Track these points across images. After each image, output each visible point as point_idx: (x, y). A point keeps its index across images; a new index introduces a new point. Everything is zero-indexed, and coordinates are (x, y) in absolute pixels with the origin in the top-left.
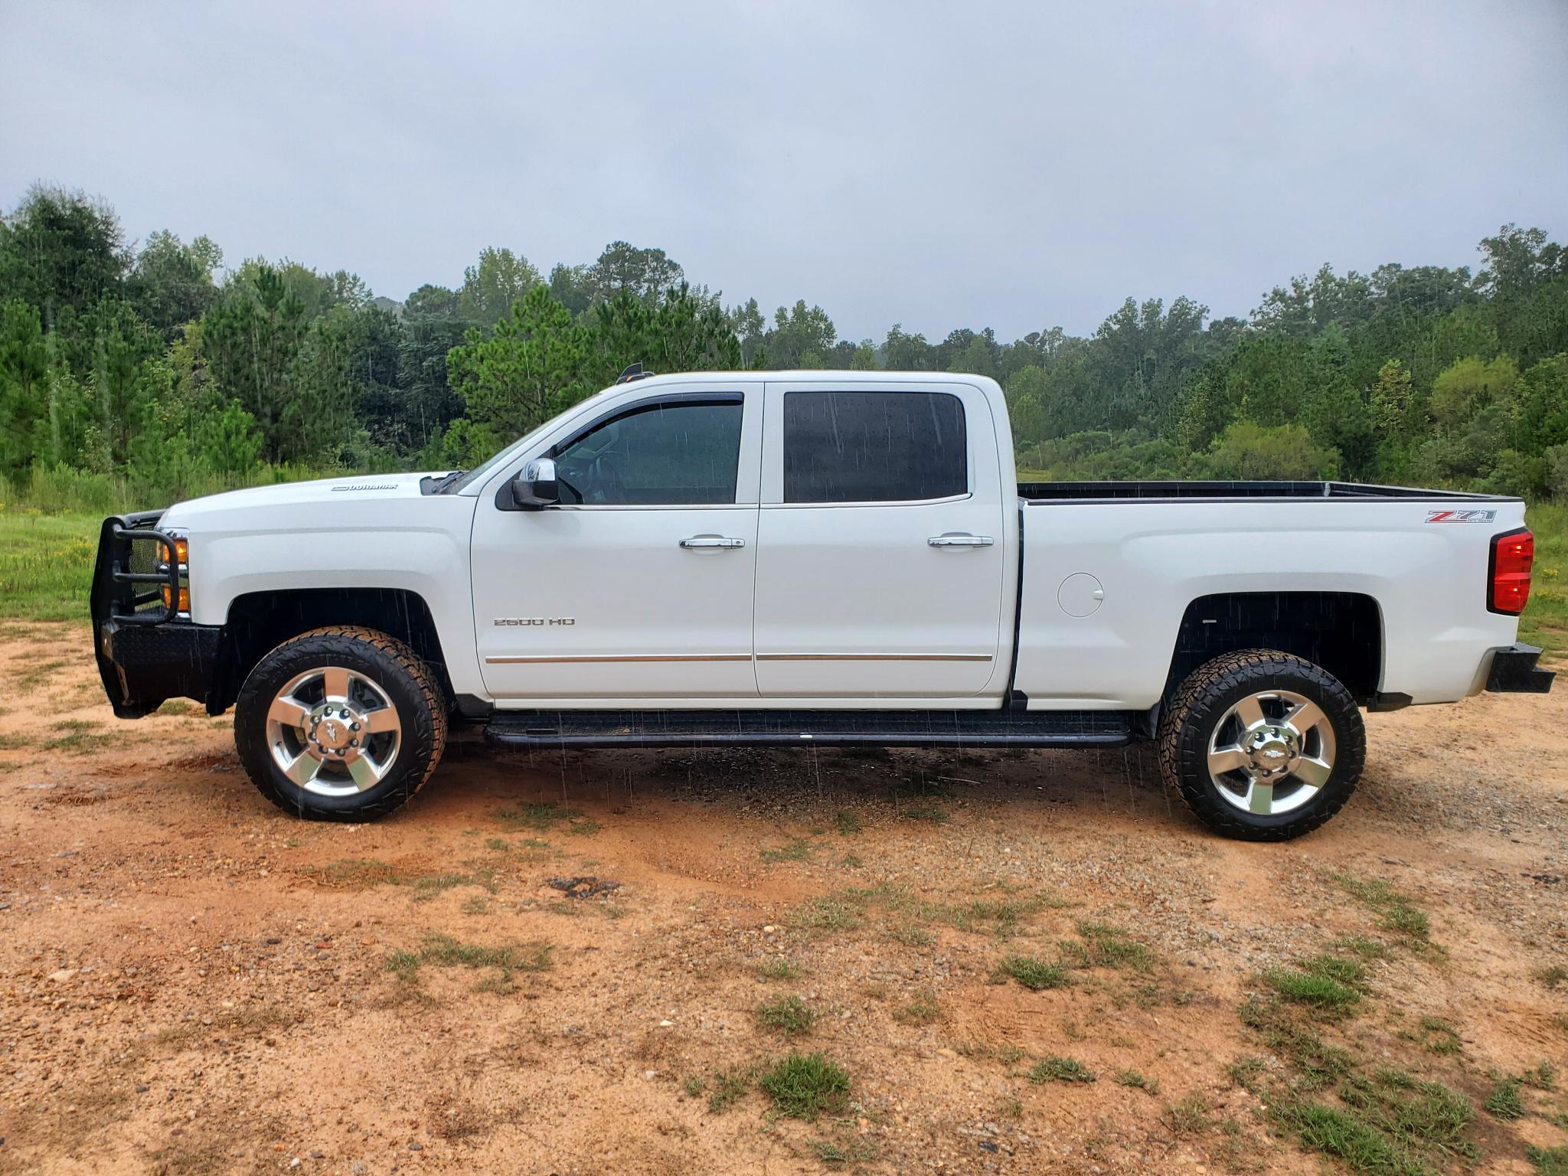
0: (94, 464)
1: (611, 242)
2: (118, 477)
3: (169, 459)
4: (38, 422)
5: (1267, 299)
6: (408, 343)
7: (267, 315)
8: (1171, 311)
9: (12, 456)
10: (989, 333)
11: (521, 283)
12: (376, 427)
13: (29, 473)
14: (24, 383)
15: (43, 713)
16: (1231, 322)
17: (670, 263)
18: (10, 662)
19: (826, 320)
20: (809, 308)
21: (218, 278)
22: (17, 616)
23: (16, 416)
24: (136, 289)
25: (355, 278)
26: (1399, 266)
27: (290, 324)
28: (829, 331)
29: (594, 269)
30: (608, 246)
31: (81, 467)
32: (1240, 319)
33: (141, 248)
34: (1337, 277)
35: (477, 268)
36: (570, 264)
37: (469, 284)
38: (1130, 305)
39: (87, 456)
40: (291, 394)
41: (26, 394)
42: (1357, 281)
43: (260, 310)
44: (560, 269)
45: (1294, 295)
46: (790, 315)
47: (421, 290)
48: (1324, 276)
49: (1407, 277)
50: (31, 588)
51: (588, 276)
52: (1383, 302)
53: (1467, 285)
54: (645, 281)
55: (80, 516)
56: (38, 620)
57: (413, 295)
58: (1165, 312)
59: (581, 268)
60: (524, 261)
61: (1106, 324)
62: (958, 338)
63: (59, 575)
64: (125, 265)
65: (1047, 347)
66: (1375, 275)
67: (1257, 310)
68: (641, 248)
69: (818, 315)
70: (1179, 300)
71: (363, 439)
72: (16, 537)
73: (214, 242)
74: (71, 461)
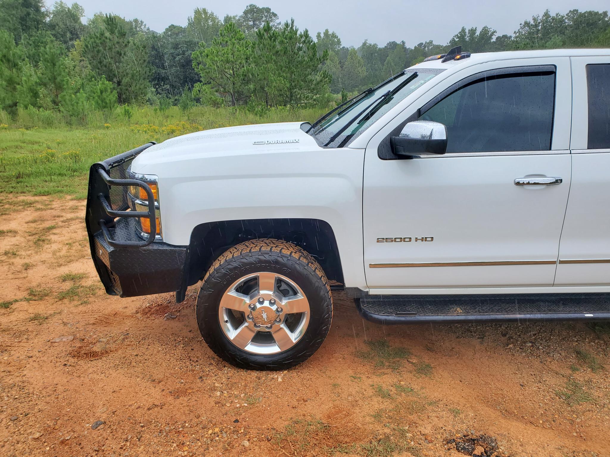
0: (44, 105)
1: (248, 5)
2: (56, 111)
3: (77, 103)
4: (18, 86)
5: (522, 25)
6: (168, 50)
7: (111, 37)
8: (481, 32)
9: (8, 102)
10: (403, 43)
11: (211, 23)
12: (157, 87)
13: (17, 110)
14: (10, 69)
15: (51, 266)
16: (505, 37)
17: (273, 13)
18: (26, 225)
19: (337, 37)
20: (330, 32)
21: (84, 21)
22: (24, 193)
23: (8, 83)
24: (52, 26)
25: (141, 22)
26: (577, 11)
27: (121, 40)
28: (339, 42)
29: (241, 17)
30: (247, 6)
31: (40, 107)
32: (509, 35)
33: (52, 9)
34: (551, 15)
35: (193, 17)
36: (231, 15)
37: (190, 24)
38: (463, 30)
39: (41, 102)
40: (125, 73)
41: (12, 74)
42: (560, 17)
43: (107, 34)
44: (227, 17)
45: (533, 23)
46: (322, 35)
47: (170, 27)
48: (546, 15)
49: (582, 15)
50: (29, 176)
51: (239, 20)
52: (571, 26)
53: (606, 19)
54: (263, 22)
55: (42, 130)
56: (35, 195)
57: (167, 30)
58: (478, 33)
59: (236, 16)
60: (212, 14)
61: (453, 38)
62: (391, 45)
63: (42, 168)
64: (47, 15)
65: (426, 49)
66: (567, 15)
67: (517, 31)
68: (261, 7)
69: (334, 36)
70: (484, 28)
71: (152, 92)
72: (16, 144)
73: (81, 5)
74: (34, 105)
